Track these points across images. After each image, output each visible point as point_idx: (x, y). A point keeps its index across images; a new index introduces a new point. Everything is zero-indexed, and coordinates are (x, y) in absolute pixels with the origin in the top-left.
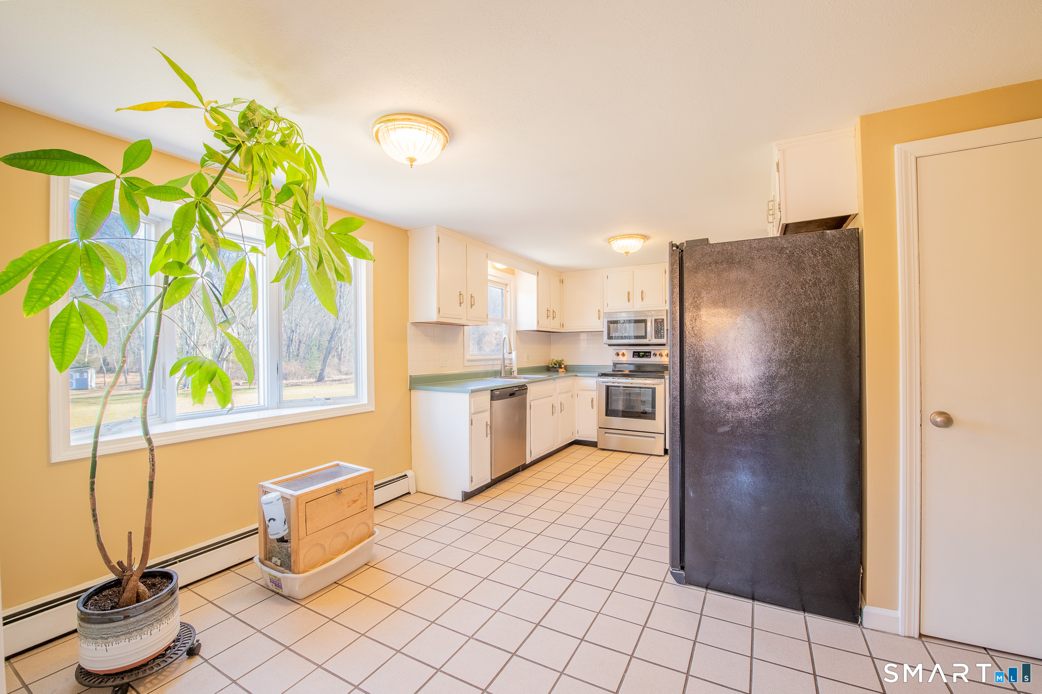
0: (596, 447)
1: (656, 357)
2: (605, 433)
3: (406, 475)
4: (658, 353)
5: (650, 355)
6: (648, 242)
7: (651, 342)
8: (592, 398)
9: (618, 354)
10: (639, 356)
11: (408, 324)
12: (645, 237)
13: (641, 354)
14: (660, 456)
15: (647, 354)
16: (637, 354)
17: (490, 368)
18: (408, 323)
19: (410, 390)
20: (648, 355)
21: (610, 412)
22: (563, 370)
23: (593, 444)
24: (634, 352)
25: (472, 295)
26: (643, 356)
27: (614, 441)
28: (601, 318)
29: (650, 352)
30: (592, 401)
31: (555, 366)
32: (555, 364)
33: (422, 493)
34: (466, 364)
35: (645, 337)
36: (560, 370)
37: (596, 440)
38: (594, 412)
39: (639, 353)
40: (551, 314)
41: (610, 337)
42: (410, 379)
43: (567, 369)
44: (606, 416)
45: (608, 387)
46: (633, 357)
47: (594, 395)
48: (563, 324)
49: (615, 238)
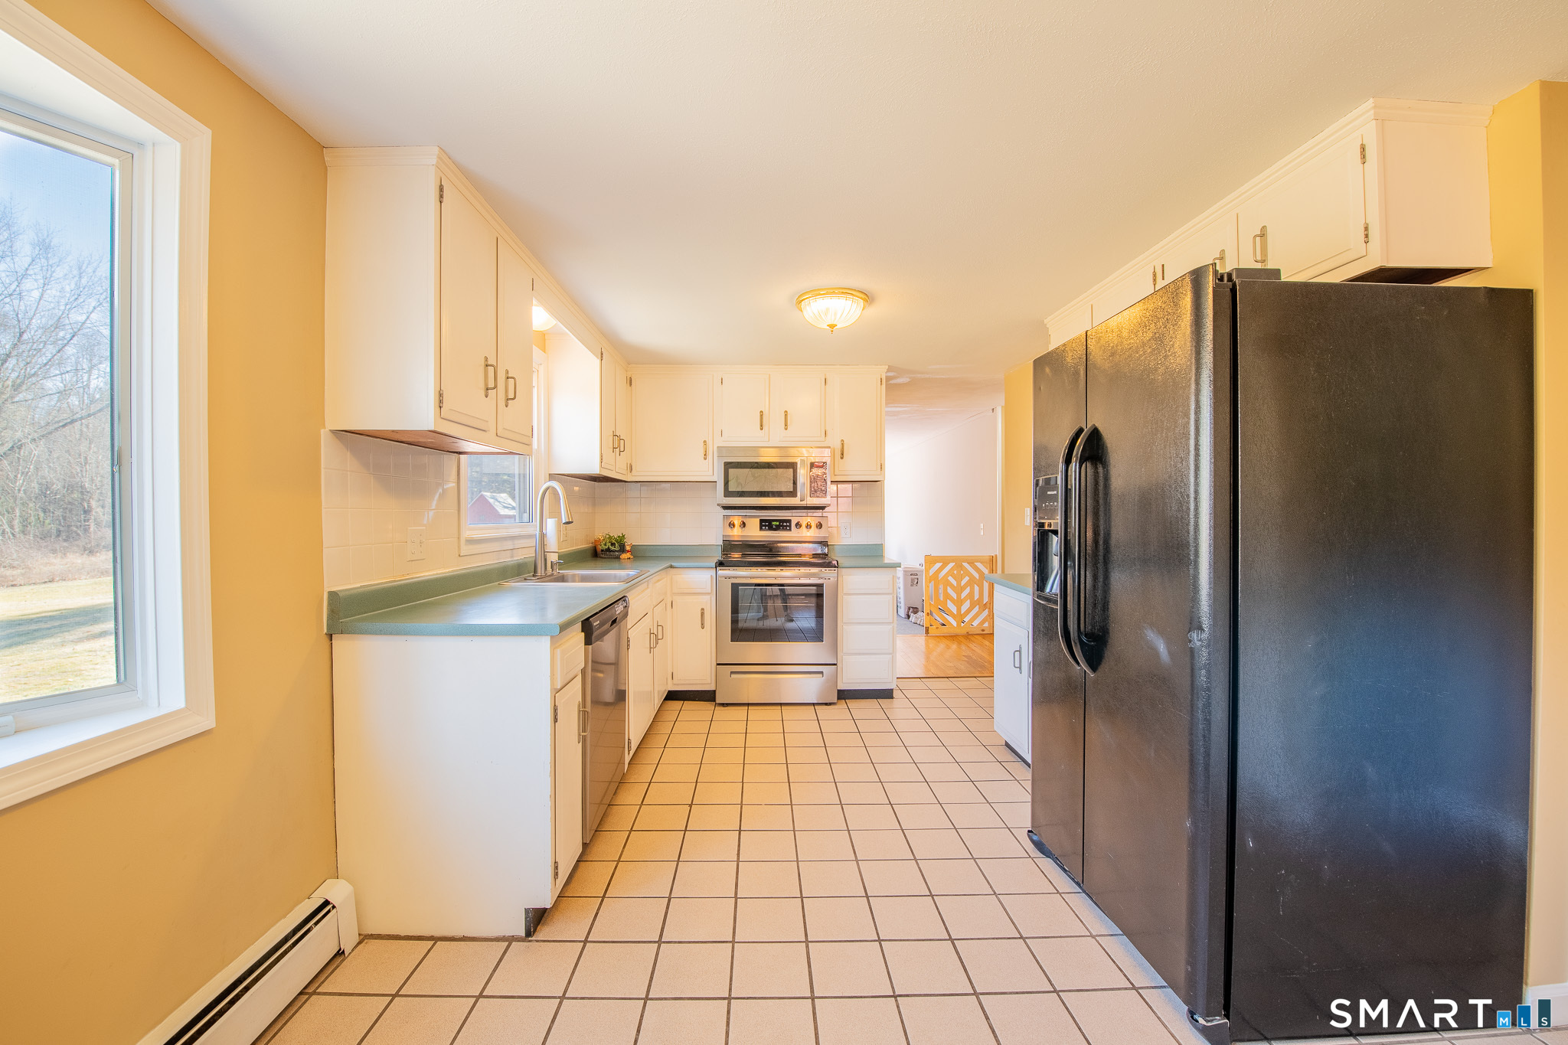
0: (714, 700)
1: (799, 530)
2: (732, 673)
3: (326, 903)
4: (804, 522)
5: (790, 526)
6: (873, 311)
7: (804, 503)
8: (703, 609)
9: (732, 525)
10: (771, 528)
11: (324, 434)
12: (868, 298)
13: (774, 523)
14: (830, 704)
15: (784, 525)
16: (766, 524)
17: (507, 559)
18: (322, 431)
19: (330, 637)
20: (787, 526)
21: (740, 633)
22: (628, 555)
23: (708, 696)
24: (762, 521)
25: (507, 372)
26: (777, 528)
27: (752, 687)
28: (710, 457)
29: (790, 521)
30: (702, 614)
31: (612, 548)
32: (613, 544)
33: (379, 937)
34: (466, 549)
35: (793, 494)
36: (624, 556)
37: (709, 687)
38: (707, 636)
39: (770, 521)
40: (617, 443)
41: (728, 493)
42: (329, 604)
43: (641, 554)
44: (732, 641)
45: (735, 587)
46: (761, 529)
47: (708, 603)
48: (631, 467)
49: (816, 292)
